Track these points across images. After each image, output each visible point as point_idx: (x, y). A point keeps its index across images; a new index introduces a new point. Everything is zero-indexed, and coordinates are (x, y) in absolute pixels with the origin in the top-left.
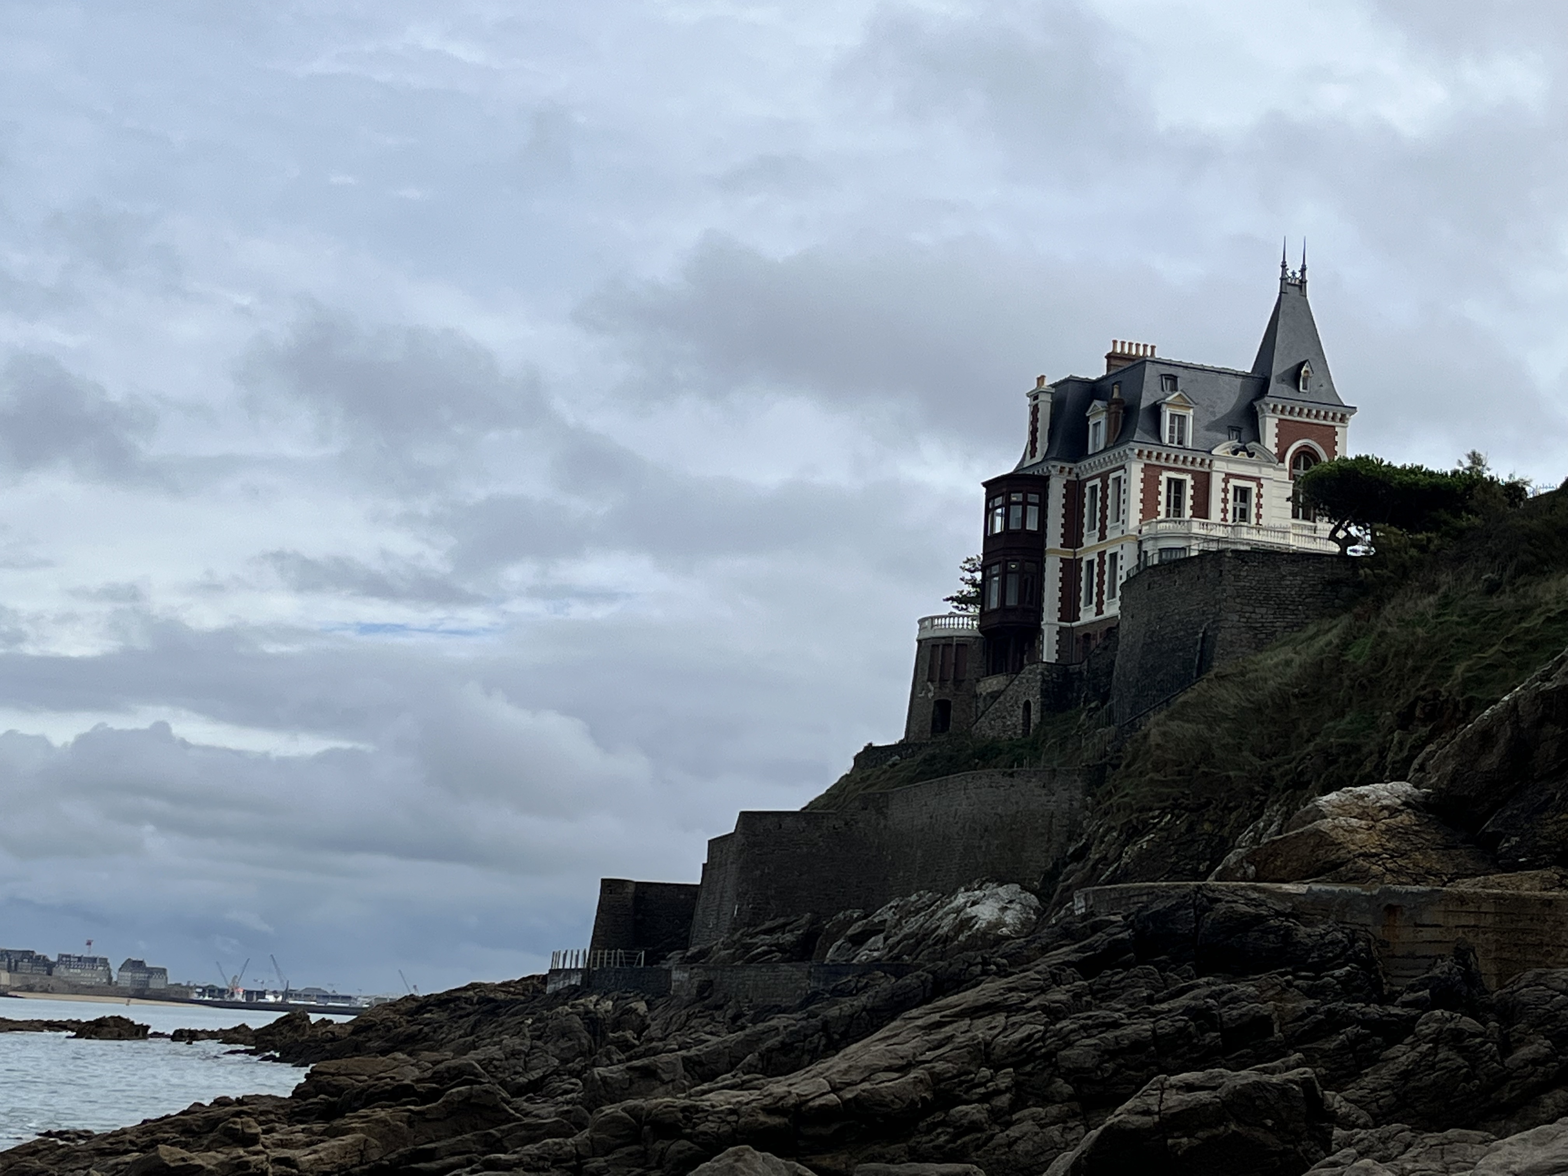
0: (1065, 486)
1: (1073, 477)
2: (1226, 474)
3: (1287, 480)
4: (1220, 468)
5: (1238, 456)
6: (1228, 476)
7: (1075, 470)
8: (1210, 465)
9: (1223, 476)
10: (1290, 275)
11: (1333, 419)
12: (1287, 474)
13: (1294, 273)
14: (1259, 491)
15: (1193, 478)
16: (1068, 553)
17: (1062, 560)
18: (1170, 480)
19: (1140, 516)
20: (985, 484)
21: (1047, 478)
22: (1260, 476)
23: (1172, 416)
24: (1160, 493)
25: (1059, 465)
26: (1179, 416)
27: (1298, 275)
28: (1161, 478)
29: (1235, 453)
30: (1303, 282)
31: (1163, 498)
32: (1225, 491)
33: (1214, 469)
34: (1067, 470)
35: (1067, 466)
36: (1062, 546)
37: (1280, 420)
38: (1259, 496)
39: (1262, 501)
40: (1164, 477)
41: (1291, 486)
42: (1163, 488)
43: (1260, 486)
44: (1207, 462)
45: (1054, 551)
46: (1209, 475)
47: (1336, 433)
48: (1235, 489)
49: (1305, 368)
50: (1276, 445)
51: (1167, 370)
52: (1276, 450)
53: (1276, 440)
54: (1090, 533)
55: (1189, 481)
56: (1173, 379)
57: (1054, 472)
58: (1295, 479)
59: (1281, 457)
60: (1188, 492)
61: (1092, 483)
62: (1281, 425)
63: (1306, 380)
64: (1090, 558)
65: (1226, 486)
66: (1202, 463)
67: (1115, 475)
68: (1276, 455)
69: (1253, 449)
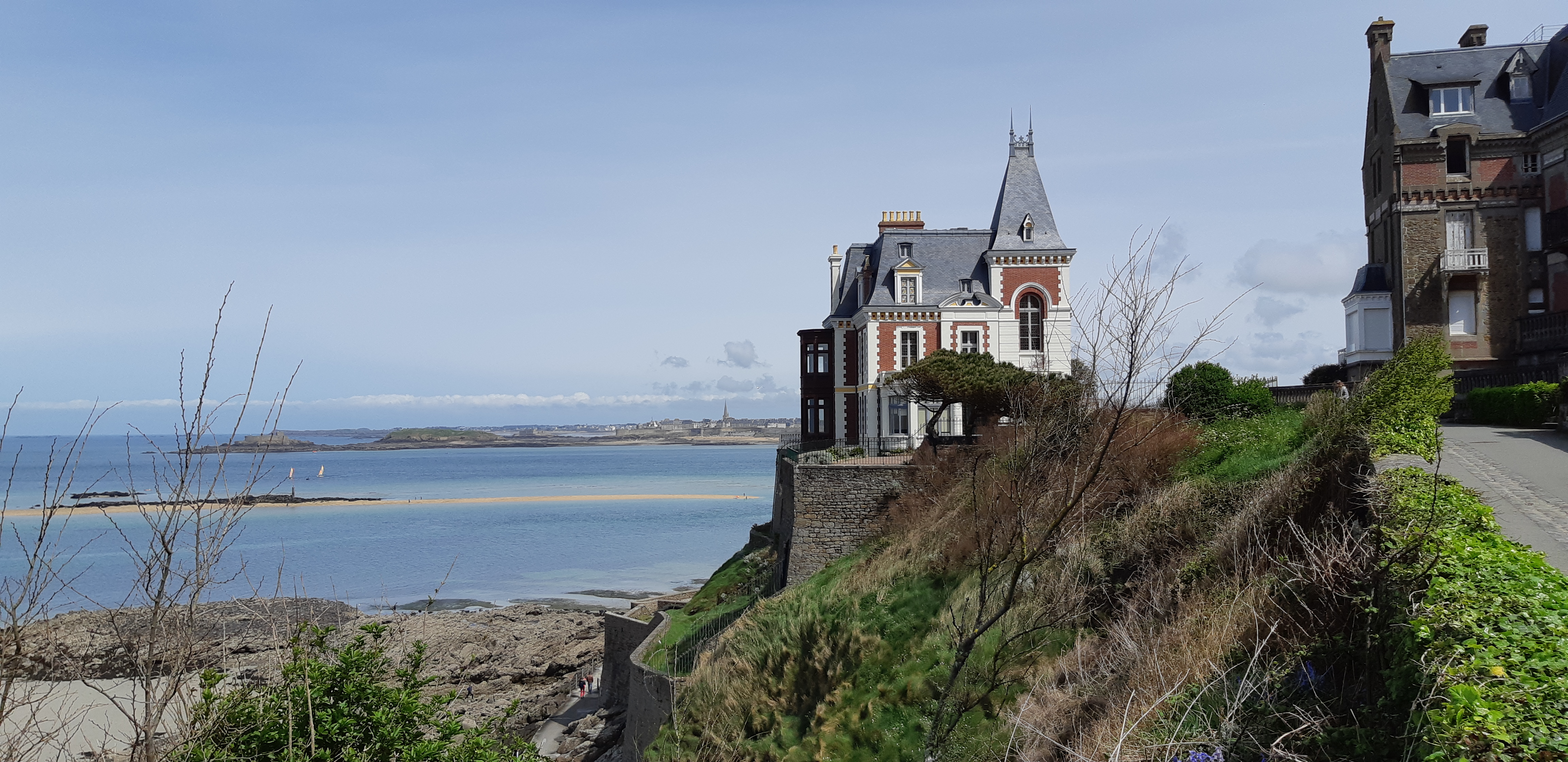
0: (845, 337)
1: (851, 328)
2: (954, 322)
3: (1014, 320)
4: (948, 319)
5: (965, 306)
6: (956, 324)
7: (851, 323)
8: (939, 316)
9: (951, 324)
10: (1018, 140)
11: (1055, 261)
12: (1013, 313)
13: (1021, 138)
14: (986, 332)
15: (924, 329)
16: (850, 389)
17: (846, 395)
18: (904, 334)
19: (878, 367)
20: (800, 333)
21: (834, 330)
22: (987, 320)
23: (905, 280)
24: (895, 346)
25: (838, 320)
26: (910, 278)
27: (1026, 139)
28: (895, 333)
29: (964, 303)
30: (1030, 145)
31: (898, 350)
32: (954, 337)
33: (942, 319)
34: (845, 323)
35: (845, 320)
36: (845, 384)
37: (1004, 268)
38: (986, 337)
39: (989, 341)
40: (898, 332)
41: (1018, 324)
42: (898, 341)
43: (986, 328)
44: (936, 315)
45: (841, 389)
46: (939, 324)
47: (1059, 273)
48: (965, 334)
49: (1027, 221)
50: (1002, 291)
51: (903, 239)
52: (1002, 295)
53: (1002, 287)
54: (860, 375)
55: (921, 332)
56: (908, 246)
57: (835, 326)
58: (1023, 317)
59: (1007, 300)
60: (922, 341)
61: (860, 334)
62: (1006, 273)
63: (1029, 231)
64: (860, 395)
65: (954, 332)
66: (932, 316)
67: (864, 331)
68: (1002, 299)
69: (979, 297)
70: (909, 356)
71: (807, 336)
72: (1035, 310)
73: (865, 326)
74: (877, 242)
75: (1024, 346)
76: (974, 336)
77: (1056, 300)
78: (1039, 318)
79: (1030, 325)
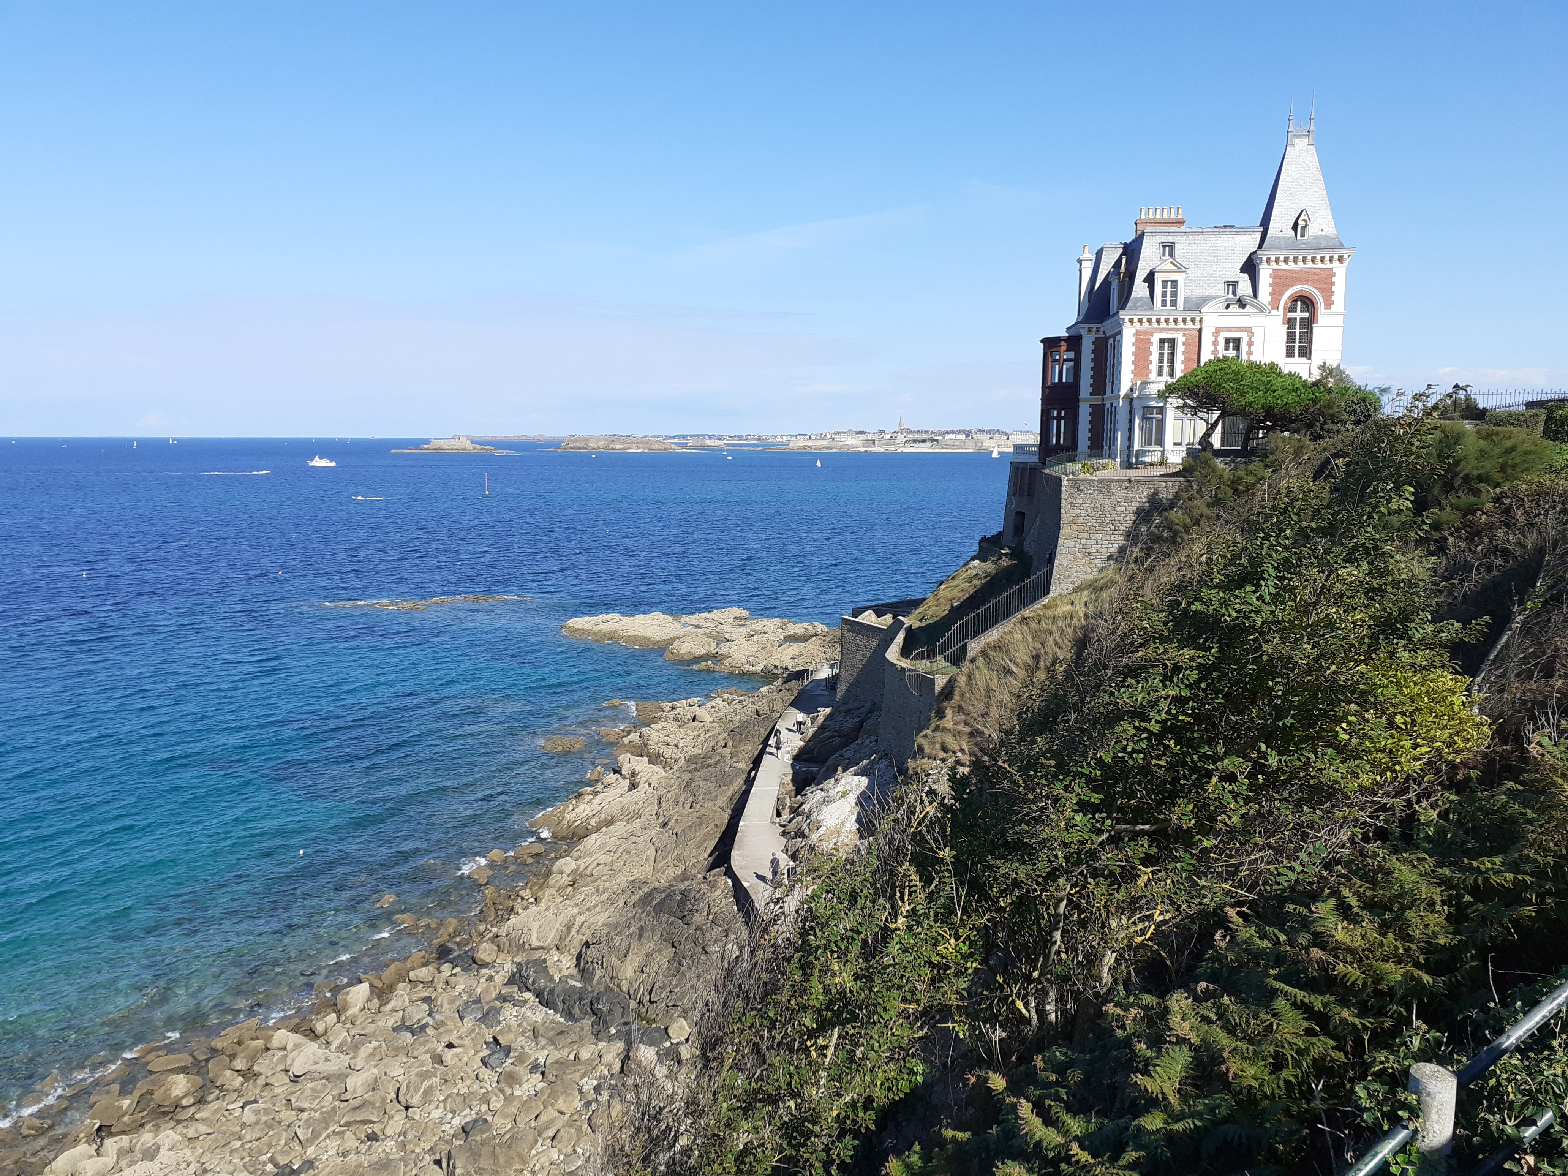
0: (1093, 343)
1: (1101, 335)
2: (1216, 327)
3: (1281, 325)
4: (1210, 324)
5: (1229, 310)
6: (1219, 330)
7: (1102, 329)
8: (1201, 321)
9: (1214, 330)
11: (1330, 261)
12: (1281, 318)
13: (1300, 126)
14: (1251, 339)
15: (1184, 336)
16: (1097, 400)
17: (1091, 406)
18: (1162, 341)
19: (1132, 376)
20: (1042, 341)
21: (1080, 337)
22: (1252, 325)
23: (1165, 283)
24: (1151, 353)
25: (1087, 326)
26: (1172, 281)
28: (1152, 340)
29: (1228, 307)
31: (1154, 358)
32: (1215, 344)
33: (1204, 325)
34: (1094, 329)
35: (1094, 326)
36: (1091, 394)
37: (1274, 269)
38: (1250, 343)
40: (1155, 339)
41: (1285, 329)
42: (1155, 349)
43: (1251, 334)
44: (1198, 319)
45: (1086, 400)
46: (1200, 331)
47: (1334, 275)
48: (1227, 341)
49: (1302, 217)
50: (1270, 294)
51: (1164, 239)
52: (1270, 299)
53: (1270, 290)
54: (1109, 385)
55: (1180, 339)
56: (1171, 246)
57: (1083, 333)
58: (1291, 323)
59: (1275, 305)
60: (1180, 348)
61: (1111, 341)
62: (1276, 274)
63: (1303, 228)
64: (1108, 405)
65: (1216, 339)
66: (1193, 320)
67: (1118, 338)
68: (1270, 303)
69: (1246, 300)
70: (1165, 364)
71: (1050, 344)
72: (1306, 315)
73: (1120, 333)
74: (1134, 241)
75: (1290, 353)
76: (1237, 342)
77: (1329, 304)
78: (1308, 324)
79: (1298, 331)
